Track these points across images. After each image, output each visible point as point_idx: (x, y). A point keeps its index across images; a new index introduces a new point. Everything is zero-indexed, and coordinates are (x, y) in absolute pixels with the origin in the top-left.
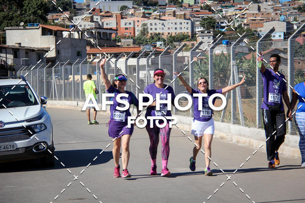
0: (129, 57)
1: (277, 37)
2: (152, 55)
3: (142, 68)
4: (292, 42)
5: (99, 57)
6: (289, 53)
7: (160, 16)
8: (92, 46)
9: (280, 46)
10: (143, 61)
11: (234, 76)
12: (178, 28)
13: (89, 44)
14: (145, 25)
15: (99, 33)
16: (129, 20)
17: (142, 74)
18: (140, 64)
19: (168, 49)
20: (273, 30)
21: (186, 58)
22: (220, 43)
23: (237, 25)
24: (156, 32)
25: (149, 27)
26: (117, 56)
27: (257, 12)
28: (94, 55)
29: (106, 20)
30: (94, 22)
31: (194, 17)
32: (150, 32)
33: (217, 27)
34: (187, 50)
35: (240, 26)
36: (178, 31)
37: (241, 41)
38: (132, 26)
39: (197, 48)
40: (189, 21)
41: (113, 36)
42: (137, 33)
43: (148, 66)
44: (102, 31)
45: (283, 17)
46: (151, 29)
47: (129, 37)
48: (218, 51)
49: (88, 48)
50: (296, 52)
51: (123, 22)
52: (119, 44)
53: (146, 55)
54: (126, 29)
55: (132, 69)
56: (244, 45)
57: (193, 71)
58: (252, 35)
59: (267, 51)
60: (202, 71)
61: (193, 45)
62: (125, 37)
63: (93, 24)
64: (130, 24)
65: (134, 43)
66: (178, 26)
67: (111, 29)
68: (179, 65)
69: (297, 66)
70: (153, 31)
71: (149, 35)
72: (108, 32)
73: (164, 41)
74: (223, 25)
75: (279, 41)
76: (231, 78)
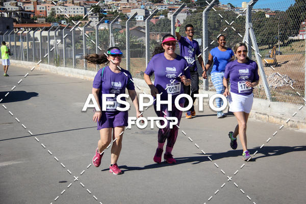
0: (43, 30)
1: (139, 19)
2: (59, 29)
3: (51, 38)
4: (148, 22)
5: (22, 30)
6: (146, 29)
7: (63, 3)
8: (17, 23)
9: (141, 25)
10: (52, 33)
11: (112, 43)
12: (76, 12)
13: (15, 21)
14: (53, 9)
15: (22, 14)
16: (43, 5)
17: (52, 42)
18: (50, 35)
19: (69, 25)
20: (136, 14)
21: (81, 32)
22: (103, 22)
23: (114, 11)
24: (61, 14)
25: (56, 10)
26: (34, 29)
27: (126, 2)
28: (19, 28)
29: (27, 6)
30: (18, 6)
31: (86, 4)
32: (57, 14)
33: (101, 12)
34: (81, 27)
35: (116, 11)
36: (76, 14)
37: (117, 20)
38: (44, 9)
39: (89, 24)
40: (83, 8)
41: (32, 16)
42: (48, 15)
43: (56, 36)
44: (24, 13)
45: (143, 6)
46: (58, 12)
47: (42, 17)
48: (102, 27)
49: (14, 24)
50: (151, 29)
51: (38, 7)
52: (36, 21)
53: (54, 29)
54: (41, 11)
55: (44, 39)
56: (119, 23)
57: (86, 40)
58: (124, 17)
59: (133, 28)
61: (86, 23)
62: (40, 17)
63: (18, 7)
65: (46, 21)
66: (76, 10)
67: (30, 11)
68: (77, 36)
69: (152, 38)
70: (59, 13)
71: (56, 16)
72: (28, 13)
73: (67, 20)
74: (105, 10)
75: (140, 21)
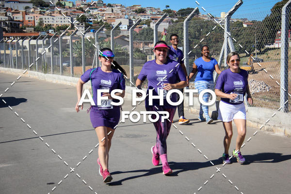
0: (31, 39)
1: (123, 29)
2: (46, 37)
3: (39, 46)
4: (131, 31)
5: (11, 39)
6: (130, 37)
7: (51, 13)
8: (7, 32)
9: (125, 34)
10: (40, 42)
12: (63, 22)
13: (4, 30)
14: (41, 19)
15: (11, 24)
16: (31, 15)
17: (40, 50)
18: (38, 44)
19: (57, 34)
20: (120, 24)
21: (68, 41)
22: (88, 31)
23: (99, 20)
24: (48, 23)
25: (44, 20)
26: (23, 38)
27: (111, 13)
28: (8, 37)
29: (15, 16)
30: (7, 16)
31: (73, 14)
32: (45, 23)
33: (87, 21)
34: (69, 35)
35: (101, 21)
36: (63, 23)
37: (102, 30)
38: (33, 19)
39: (75, 34)
40: (70, 17)
41: (21, 25)
42: (36, 24)
43: (44, 45)
44: (13, 22)
45: (126, 16)
46: (45, 22)
47: (31, 27)
48: (88, 36)
49: (4, 33)
50: (135, 38)
51: (27, 17)
52: (25, 31)
53: (42, 38)
54: (29, 21)
55: (33, 47)
56: (104, 33)
57: (72, 48)
58: (109, 27)
59: (118, 37)
60: (78, 48)
61: (72, 32)
62: (28, 27)
63: (7, 17)
64: (31, 18)
65: (34, 30)
66: (63, 20)
67: (19, 21)
68: (64, 45)
69: (135, 46)
70: (47, 23)
71: (44, 25)
72: (17, 23)
73: (54, 29)
74: (90, 20)
75: (124, 30)
76: (96, 52)
